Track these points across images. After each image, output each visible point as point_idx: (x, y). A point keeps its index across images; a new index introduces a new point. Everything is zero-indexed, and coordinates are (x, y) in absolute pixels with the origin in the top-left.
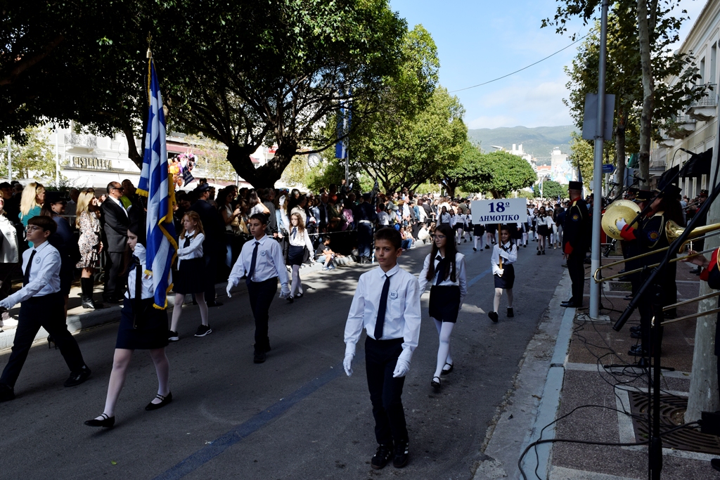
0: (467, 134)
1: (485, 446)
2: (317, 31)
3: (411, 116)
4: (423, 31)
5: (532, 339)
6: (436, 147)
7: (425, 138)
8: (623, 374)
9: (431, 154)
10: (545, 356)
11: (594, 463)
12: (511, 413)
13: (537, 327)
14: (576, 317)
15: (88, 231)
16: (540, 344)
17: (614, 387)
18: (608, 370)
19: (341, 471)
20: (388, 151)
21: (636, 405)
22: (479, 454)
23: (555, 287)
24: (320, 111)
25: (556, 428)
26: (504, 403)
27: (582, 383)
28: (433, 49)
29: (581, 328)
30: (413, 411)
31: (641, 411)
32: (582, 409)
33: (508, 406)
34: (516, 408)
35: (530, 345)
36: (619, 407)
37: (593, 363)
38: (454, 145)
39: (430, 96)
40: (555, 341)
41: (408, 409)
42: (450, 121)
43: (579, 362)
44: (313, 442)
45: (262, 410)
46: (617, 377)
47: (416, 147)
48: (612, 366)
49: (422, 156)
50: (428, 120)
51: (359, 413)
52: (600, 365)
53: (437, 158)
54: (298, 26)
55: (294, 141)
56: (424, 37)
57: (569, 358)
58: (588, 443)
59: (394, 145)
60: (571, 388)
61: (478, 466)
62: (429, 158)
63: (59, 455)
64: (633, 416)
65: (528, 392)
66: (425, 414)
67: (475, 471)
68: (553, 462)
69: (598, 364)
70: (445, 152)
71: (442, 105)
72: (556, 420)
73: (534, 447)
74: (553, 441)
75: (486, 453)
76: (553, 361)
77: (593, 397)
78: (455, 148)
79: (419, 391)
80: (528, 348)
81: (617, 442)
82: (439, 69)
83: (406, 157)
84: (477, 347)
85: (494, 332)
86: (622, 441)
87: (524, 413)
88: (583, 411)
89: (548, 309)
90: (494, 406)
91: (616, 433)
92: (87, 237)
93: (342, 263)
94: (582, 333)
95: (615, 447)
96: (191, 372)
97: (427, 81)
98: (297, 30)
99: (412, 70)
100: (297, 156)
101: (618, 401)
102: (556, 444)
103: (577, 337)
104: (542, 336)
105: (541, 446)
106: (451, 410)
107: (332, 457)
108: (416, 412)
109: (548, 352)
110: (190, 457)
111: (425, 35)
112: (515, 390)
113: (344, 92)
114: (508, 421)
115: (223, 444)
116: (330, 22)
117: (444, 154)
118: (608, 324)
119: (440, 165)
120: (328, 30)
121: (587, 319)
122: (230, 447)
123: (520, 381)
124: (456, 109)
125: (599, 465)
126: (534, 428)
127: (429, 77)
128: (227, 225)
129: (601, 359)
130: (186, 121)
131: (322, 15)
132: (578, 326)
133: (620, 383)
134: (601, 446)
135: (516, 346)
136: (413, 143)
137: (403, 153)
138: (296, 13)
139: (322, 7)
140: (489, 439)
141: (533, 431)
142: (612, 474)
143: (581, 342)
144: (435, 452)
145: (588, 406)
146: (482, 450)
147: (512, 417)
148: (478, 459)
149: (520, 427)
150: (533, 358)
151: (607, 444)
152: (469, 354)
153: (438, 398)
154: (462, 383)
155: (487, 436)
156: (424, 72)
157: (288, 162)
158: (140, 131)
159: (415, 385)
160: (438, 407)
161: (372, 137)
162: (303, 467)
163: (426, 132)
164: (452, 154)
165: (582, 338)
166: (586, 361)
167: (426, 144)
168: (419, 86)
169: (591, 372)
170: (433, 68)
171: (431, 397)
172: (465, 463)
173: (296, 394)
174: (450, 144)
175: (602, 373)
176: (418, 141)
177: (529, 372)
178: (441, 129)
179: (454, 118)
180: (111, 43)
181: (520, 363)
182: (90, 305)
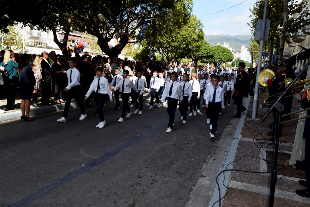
1: (202, 171)
3: (179, 27)
5: (226, 127)
6: (190, 42)
7: (185, 38)
8: (264, 143)
9: (187, 45)
10: (231, 134)
11: (248, 180)
12: (215, 158)
13: (229, 122)
14: (246, 118)
15: (39, 73)
16: (230, 129)
17: (260, 148)
18: (258, 141)
19: (139, 179)
20: (169, 43)
21: (269, 157)
22: (199, 174)
24: (139, 24)
25: (233, 165)
26: (212, 154)
27: (246, 147)
29: (248, 123)
30: (173, 155)
31: (270, 159)
32: (245, 157)
33: (214, 155)
34: (217, 156)
35: (225, 129)
36: (261, 157)
37: (252, 138)
38: (198, 42)
39: (189, 19)
40: (236, 128)
41: (170, 154)
42: (197, 31)
43: (246, 138)
44: (129, 166)
45: (107, 152)
46: (262, 144)
47: (181, 42)
48: (260, 140)
49: (184, 46)
50: (187, 30)
51: (149, 155)
52: (255, 139)
53: (190, 47)
55: (127, 36)
57: (242, 136)
58: (246, 172)
59: (172, 40)
60: (241, 148)
61: (198, 179)
62: (186, 47)
63: (19, 168)
64: (267, 161)
65: (223, 149)
66: (178, 157)
67: (197, 182)
68: (231, 179)
69: (254, 138)
71: (193, 23)
72: (234, 162)
73: (223, 172)
74: (232, 170)
75: (202, 174)
76: (235, 137)
77: (250, 153)
79: (176, 147)
80: (224, 131)
81: (259, 172)
82: (193, 6)
83: (177, 46)
86: (261, 171)
87: (220, 158)
88: (246, 158)
90: (207, 154)
91: (259, 168)
94: (248, 125)
95: (258, 174)
96: (78, 135)
97: (187, 11)
99: (181, 6)
100: (129, 44)
101: (261, 155)
102: (233, 172)
103: (246, 127)
104: (231, 126)
105: (226, 172)
106: (189, 156)
107: (136, 173)
108: (174, 156)
109: (233, 133)
110: (75, 171)
112: (217, 148)
113: (150, 15)
114: (213, 161)
115: (90, 166)
117: (193, 45)
119: (191, 50)
121: (251, 119)
122: (93, 167)
123: (219, 144)
124: (200, 25)
125: (250, 181)
126: (224, 165)
127: (188, 9)
129: (255, 137)
130: (80, 26)
132: (246, 122)
133: (263, 147)
134: (252, 173)
135: (219, 130)
136: (180, 40)
137: (176, 44)
140: (204, 169)
141: (223, 166)
142: (256, 185)
143: (247, 129)
144: (181, 173)
145: (248, 156)
146: (201, 173)
147: (215, 159)
148: (199, 176)
149: (218, 164)
150: (226, 135)
151: (254, 172)
152: (199, 132)
153: (184, 150)
154: (195, 144)
155: (204, 167)
156: (186, 7)
157: (125, 46)
158: (59, 30)
159: (174, 145)
160: (184, 154)
161: (162, 36)
162: (123, 177)
163: (186, 35)
164: (197, 46)
165: (248, 127)
166: (249, 137)
167: (185, 41)
168: (183, 13)
169: (250, 142)
170: (190, 5)
171: (180, 150)
172: (193, 178)
173: (123, 146)
174: (196, 41)
175: (255, 142)
176: (182, 39)
177: (224, 141)
178: (192, 34)
179: (199, 29)
181: (220, 137)
182: (36, 105)
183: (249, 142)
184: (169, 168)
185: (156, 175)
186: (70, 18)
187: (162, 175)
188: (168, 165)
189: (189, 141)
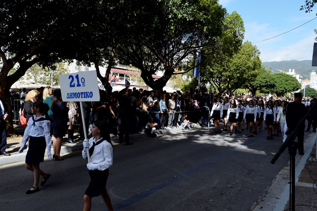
0: (261, 64)
2: (180, 16)
3: (231, 55)
4: (237, 14)
5: (282, 169)
6: (245, 71)
7: (239, 66)
9: (242, 73)
12: (262, 205)
14: (308, 158)
15: (72, 109)
16: (286, 171)
20: (220, 73)
24: (185, 54)
26: (259, 200)
27: (302, 193)
28: (242, 22)
29: (309, 165)
30: (211, 200)
32: (298, 206)
33: (261, 202)
34: (265, 203)
35: (281, 171)
37: (311, 183)
38: (254, 70)
39: (240, 45)
41: (208, 199)
42: (252, 58)
43: (304, 182)
45: (137, 194)
47: (234, 71)
49: (237, 75)
50: (241, 57)
51: (183, 199)
52: (315, 185)
53: (245, 76)
54: (171, 15)
55: (173, 68)
57: (298, 179)
59: (223, 70)
62: (241, 76)
63: (45, 206)
65: (274, 196)
66: (216, 203)
69: (314, 184)
70: (249, 73)
71: (248, 50)
77: (307, 201)
78: (255, 71)
79: (216, 191)
80: (279, 173)
82: (245, 32)
83: (229, 76)
84: (252, 171)
85: (263, 164)
87: (269, 206)
88: (299, 207)
90: (253, 201)
92: (72, 111)
93: (194, 127)
94: (309, 167)
97: (238, 38)
98: (170, 16)
99: (230, 33)
100: (174, 75)
103: (306, 169)
106: (230, 201)
108: (212, 201)
111: (238, 16)
112: (267, 194)
114: (260, 209)
115: (116, 208)
116: (186, 12)
117: (249, 74)
119: (247, 79)
120: (185, 15)
121: (314, 159)
123: (271, 190)
124: (255, 52)
127: (239, 36)
128: (137, 107)
129: (316, 181)
131: (182, 9)
132: (308, 163)
135: (273, 172)
136: (232, 69)
137: (228, 73)
138: (170, 9)
139: (182, 5)
143: (308, 171)
145: (303, 205)
147: (262, 208)
150: (281, 178)
152: (247, 174)
153: (225, 195)
154: (239, 188)
156: (237, 34)
157: (170, 78)
158: (104, 64)
159: (215, 188)
160: (224, 199)
161: (211, 66)
163: (239, 63)
164: (253, 74)
166: (307, 182)
167: (239, 69)
168: (234, 41)
169: (309, 187)
170: (242, 32)
171: (221, 194)
173: (155, 188)
174: (252, 69)
175: (315, 188)
176: (235, 68)
177: (277, 185)
178: (247, 62)
179: (254, 57)
180: (86, 25)
181: (273, 180)
182: (71, 142)
186: (112, 53)
189: (233, 185)
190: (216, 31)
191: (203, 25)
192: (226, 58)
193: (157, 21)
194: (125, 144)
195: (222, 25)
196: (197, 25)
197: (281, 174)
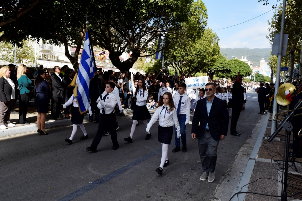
0: (220, 50)
1: (215, 193)
2: (152, 0)
3: (194, 41)
4: (201, 2)
5: (242, 146)
6: (205, 56)
7: (200, 51)
9: (203, 58)
10: (248, 154)
12: (229, 179)
13: (245, 141)
14: (264, 137)
16: (246, 149)
17: (278, 170)
18: (276, 162)
19: (148, 199)
20: (183, 57)
22: (212, 196)
23: (256, 123)
24: (151, 37)
25: (249, 187)
26: (226, 174)
27: (263, 168)
28: (205, 10)
29: (266, 143)
30: (184, 175)
32: (261, 179)
33: (228, 176)
34: (231, 177)
35: (241, 149)
36: (279, 179)
37: (270, 159)
38: (213, 55)
39: (203, 32)
40: (253, 148)
42: (212, 44)
43: (263, 158)
44: (137, 185)
45: (116, 170)
46: (280, 166)
47: (195, 55)
48: (278, 161)
49: (198, 60)
50: (202, 43)
52: (273, 160)
53: (205, 61)
55: (139, 50)
56: (202, 5)
57: (258, 156)
58: (262, 195)
59: (185, 54)
60: (258, 169)
62: (201, 61)
63: (27, 183)
65: (238, 170)
66: (189, 177)
69: (272, 159)
70: (209, 58)
71: (209, 37)
72: (249, 184)
73: (237, 195)
74: (246, 193)
75: (215, 196)
76: (251, 157)
77: (268, 174)
78: (214, 56)
79: (187, 166)
80: (240, 150)
81: (276, 195)
83: (191, 60)
85: (225, 142)
87: (235, 180)
88: (262, 180)
89: (251, 133)
90: (221, 175)
91: (277, 191)
94: (266, 145)
95: (275, 197)
97: (202, 25)
99: (195, 20)
100: (140, 57)
101: (279, 177)
102: (247, 194)
103: (263, 146)
104: (247, 145)
105: (240, 195)
107: (145, 192)
108: (185, 176)
109: (249, 153)
110: (82, 188)
111: (202, 4)
112: (232, 169)
113: (163, 29)
114: (227, 182)
115: (97, 184)
117: (208, 59)
118: (279, 141)
119: (207, 64)
122: (100, 185)
123: (234, 165)
124: (215, 39)
126: (238, 187)
127: (203, 23)
129: (273, 157)
132: (265, 141)
133: (281, 169)
134: (268, 196)
135: (234, 149)
136: (194, 54)
137: (190, 58)
140: (217, 190)
141: (237, 188)
143: (265, 149)
144: (192, 194)
145: (265, 178)
146: (213, 195)
147: (229, 181)
148: (211, 198)
149: (232, 185)
150: (242, 155)
151: (271, 196)
153: (196, 170)
155: (216, 189)
156: (201, 21)
157: (136, 60)
158: (71, 44)
159: (186, 164)
160: (195, 174)
161: (175, 50)
162: (131, 196)
163: (201, 49)
164: (212, 60)
165: (266, 147)
166: (266, 158)
167: (200, 54)
168: (198, 27)
169: (268, 163)
170: (205, 19)
171: (192, 169)
172: (205, 200)
173: (132, 164)
174: (212, 55)
175: (273, 163)
176: (196, 53)
177: (239, 161)
178: (208, 48)
179: (214, 43)
180: (59, 3)
181: (236, 157)
183: (266, 163)
184: (179, 188)
185: (165, 195)
186: (82, 33)
187: (172, 196)
188: (178, 185)
190: (183, 17)
191: (173, 10)
192: (190, 43)
193: (130, 4)
194: (95, 123)
195: (189, 11)
196: (167, 9)
197: (241, 151)
